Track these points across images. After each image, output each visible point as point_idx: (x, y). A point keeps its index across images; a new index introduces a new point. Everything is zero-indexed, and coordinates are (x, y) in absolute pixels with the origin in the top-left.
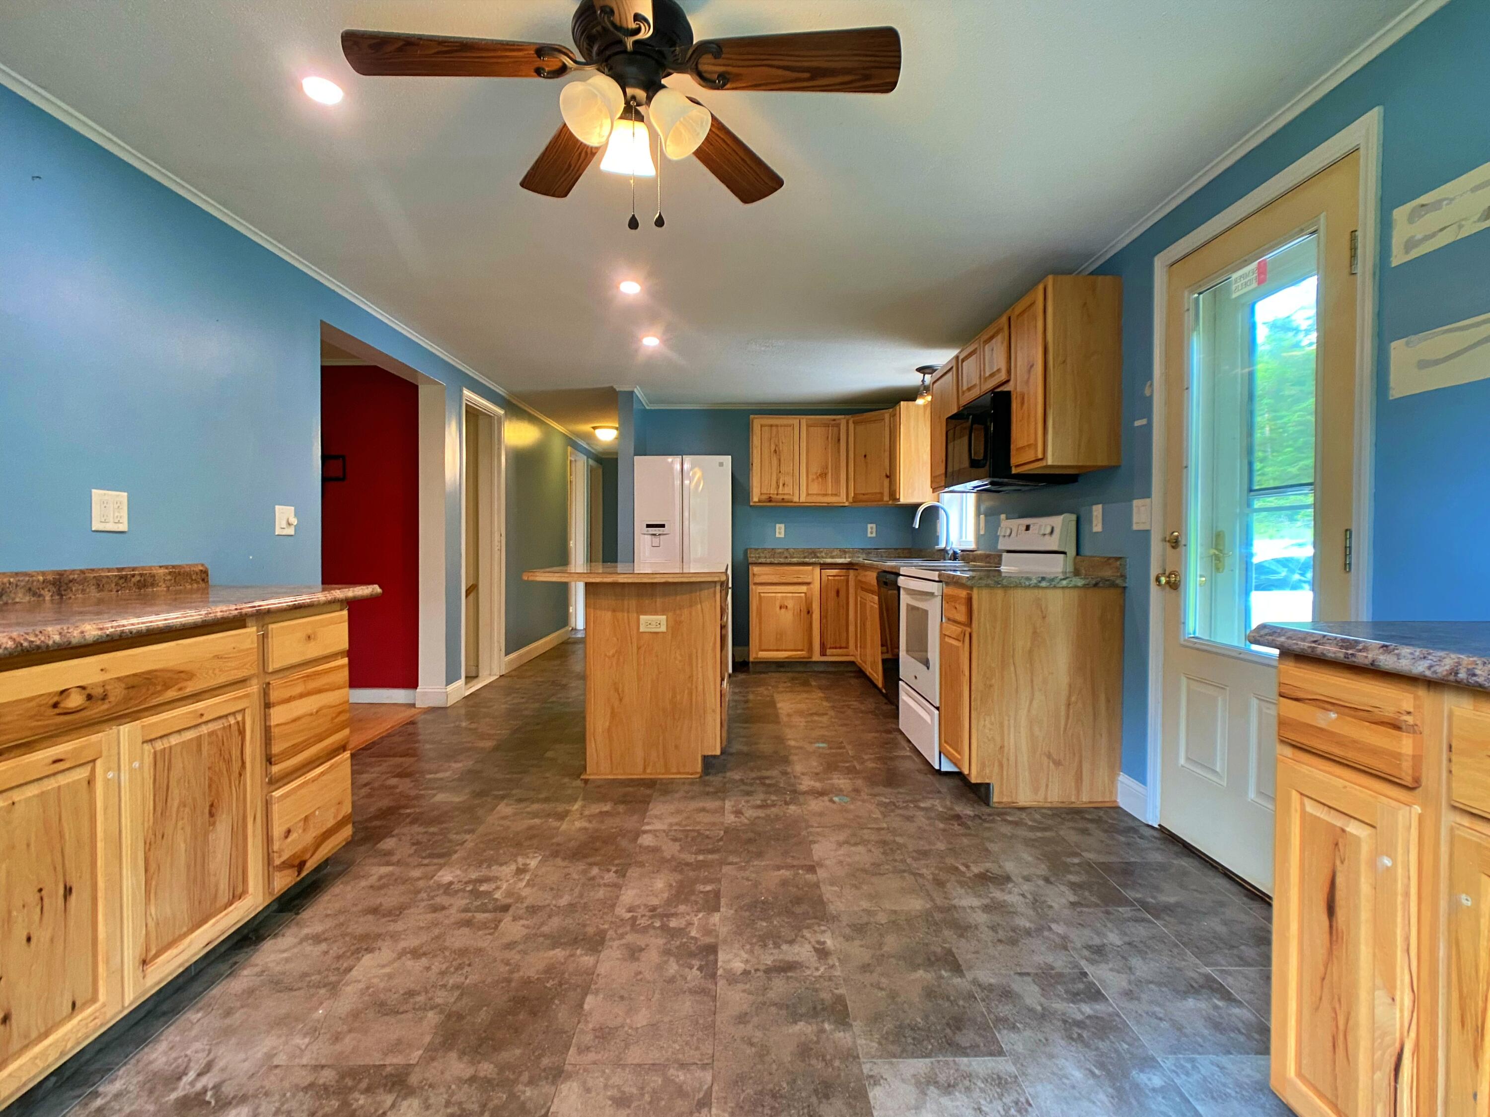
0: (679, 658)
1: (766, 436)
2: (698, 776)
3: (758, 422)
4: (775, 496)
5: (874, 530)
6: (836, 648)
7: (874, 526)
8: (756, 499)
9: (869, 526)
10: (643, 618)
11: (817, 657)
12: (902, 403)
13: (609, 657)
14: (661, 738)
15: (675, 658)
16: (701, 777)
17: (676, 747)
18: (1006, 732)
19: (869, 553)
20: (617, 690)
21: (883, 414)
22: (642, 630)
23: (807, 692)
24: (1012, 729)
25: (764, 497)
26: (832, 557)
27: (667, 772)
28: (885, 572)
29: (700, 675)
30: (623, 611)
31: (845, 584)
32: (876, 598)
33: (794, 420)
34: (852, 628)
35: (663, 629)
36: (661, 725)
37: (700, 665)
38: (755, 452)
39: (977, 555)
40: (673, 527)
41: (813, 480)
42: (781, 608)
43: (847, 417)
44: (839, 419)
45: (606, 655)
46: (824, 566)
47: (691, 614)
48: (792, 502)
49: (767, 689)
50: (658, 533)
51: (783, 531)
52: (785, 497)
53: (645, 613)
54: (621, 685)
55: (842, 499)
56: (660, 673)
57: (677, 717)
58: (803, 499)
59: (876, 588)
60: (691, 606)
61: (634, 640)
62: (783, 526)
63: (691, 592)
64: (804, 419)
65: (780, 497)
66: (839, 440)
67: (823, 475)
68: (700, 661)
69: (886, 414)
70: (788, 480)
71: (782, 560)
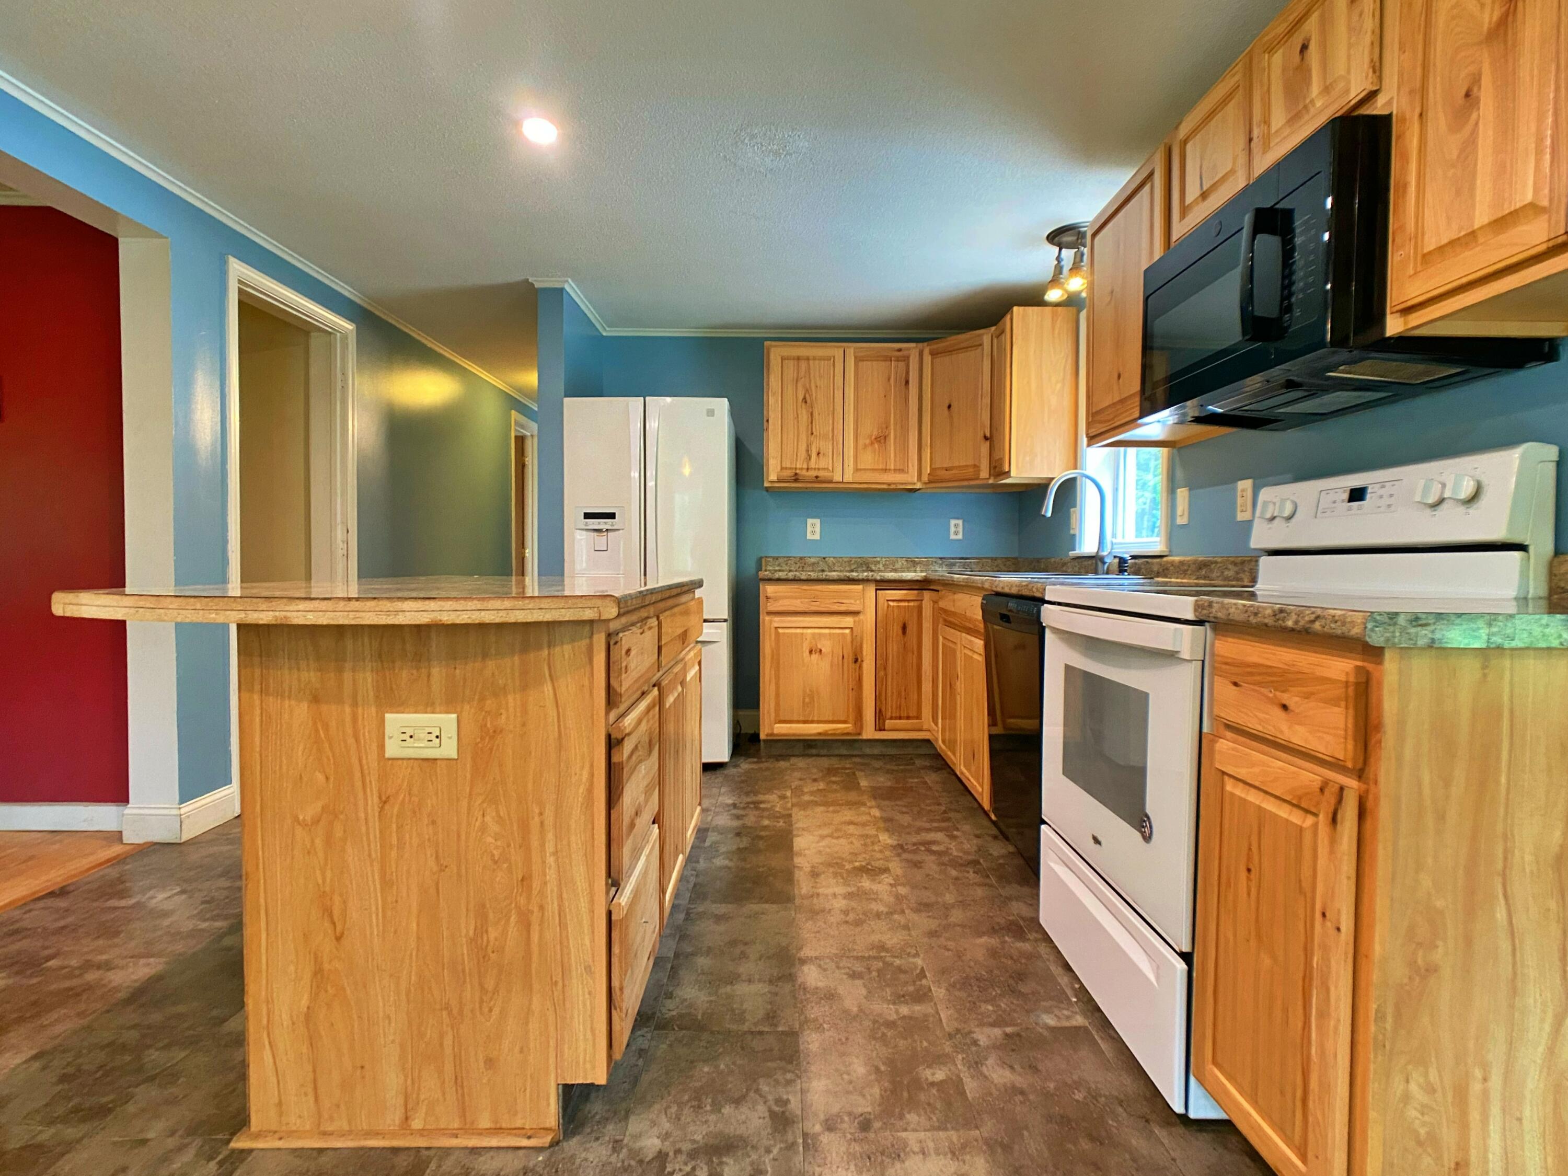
0: (494, 827)
1: (790, 372)
2: (547, 1140)
3: (776, 353)
4: (804, 472)
5: (960, 529)
6: (900, 718)
7: (960, 522)
8: (773, 477)
9: (953, 522)
10: (394, 721)
11: (869, 732)
12: (1015, 309)
13: (304, 824)
14: (448, 1041)
15: (483, 829)
16: (555, 1143)
17: (490, 1062)
18: (1474, 1116)
19: (953, 565)
20: (328, 912)
21: (981, 335)
22: (392, 749)
23: (851, 804)
24: (1495, 1110)
25: (787, 474)
26: (895, 571)
27: (469, 1129)
28: (998, 594)
29: (551, 875)
30: (340, 701)
31: (915, 614)
32: (979, 644)
33: (835, 350)
34: (927, 687)
35: (449, 749)
36: (447, 1007)
37: (550, 847)
38: (772, 401)
39: (1172, 563)
40: (629, 518)
41: (865, 446)
42: (811, 652)
43: (920, 345)
44: (909, 349)
45: (296, 819)
46: (883, 584)
47: (524, 706)
48: (831, 482)
49: (783, 797)
50: (604, 527)
51: (818, 529)
52: (821, 474)
53: (399, 706)
54: (337, 899)
55: (911, 478)
56: (442, 868)
57: (490, 984)
58: (849, 477)
59: (982, 626)
60: (524, 688)
61: (373, 779)
62: (817, 522)
63: (525, 649)
64: (851, 348)
65: (813, 473)
66: (907, 382)
67: (881, 439)
68: (550, 836)
69: (986, 336)
70: (827, 447)
71: (813, 575)
